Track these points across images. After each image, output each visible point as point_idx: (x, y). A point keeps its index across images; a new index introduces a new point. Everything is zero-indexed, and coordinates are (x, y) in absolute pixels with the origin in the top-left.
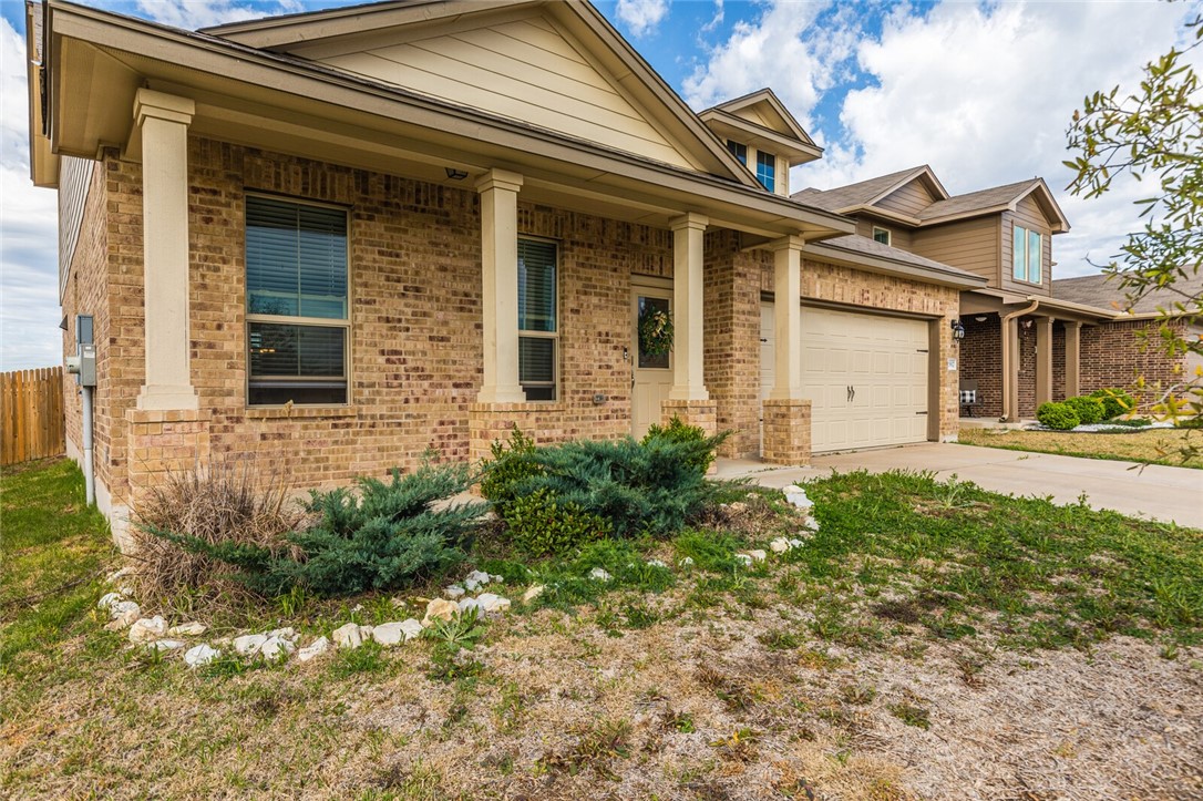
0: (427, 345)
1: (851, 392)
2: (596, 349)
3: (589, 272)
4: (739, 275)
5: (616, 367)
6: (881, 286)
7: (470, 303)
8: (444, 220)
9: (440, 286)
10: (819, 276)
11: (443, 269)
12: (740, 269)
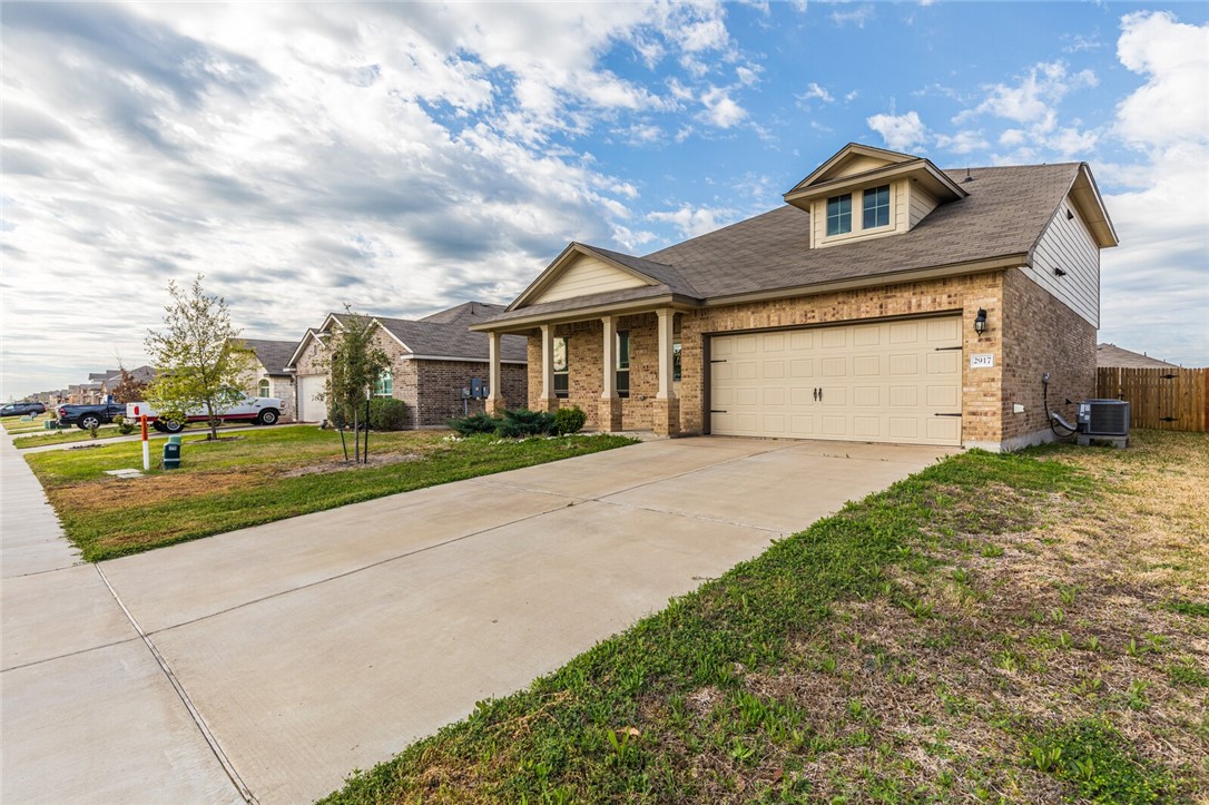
0: (584, 378)
1: (818, 394)
2: (643, 374)
3: (637, 340)
4: (685, 328)
5: (652, 382)
6: (833, 303)
7: (598, 360)
8: (590, 332)
9: (589, 356)
10: (753, 313)
11: (589, 350)
12: (686, 324)
